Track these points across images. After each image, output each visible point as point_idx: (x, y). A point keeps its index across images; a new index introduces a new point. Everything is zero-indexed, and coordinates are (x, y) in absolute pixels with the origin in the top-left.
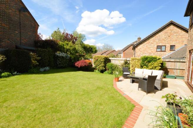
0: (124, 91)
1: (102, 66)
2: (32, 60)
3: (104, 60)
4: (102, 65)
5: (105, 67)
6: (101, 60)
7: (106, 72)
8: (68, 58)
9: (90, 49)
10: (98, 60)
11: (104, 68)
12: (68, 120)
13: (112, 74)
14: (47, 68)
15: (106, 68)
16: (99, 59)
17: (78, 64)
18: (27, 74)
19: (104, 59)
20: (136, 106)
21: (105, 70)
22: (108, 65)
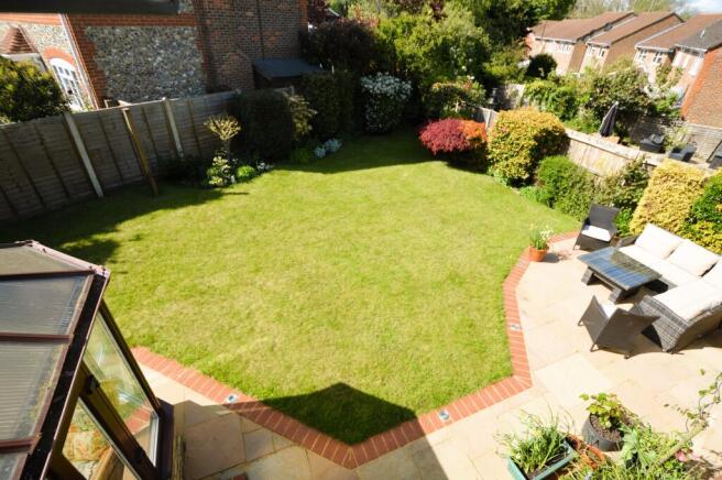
0: (524, 313)
1: (520, 165)
2: (296, 120)
3: (532, 142)
4: (522, 161)
5: (531, 169)
6: (522, 142)
7: (532, 189)
8: (404, 97)
9: (520, 15)
10: (507, 136)
11: (527, 176)
12: (350, 353)
13: (551, 206)
14: (335, 144)
15: (532, 175)
16: (513, 136)
17: (433, 134)
18: (286, 169)
19: (535, 138)
20: (515, 377)
21: (530, 182)
22: (549, 164)
